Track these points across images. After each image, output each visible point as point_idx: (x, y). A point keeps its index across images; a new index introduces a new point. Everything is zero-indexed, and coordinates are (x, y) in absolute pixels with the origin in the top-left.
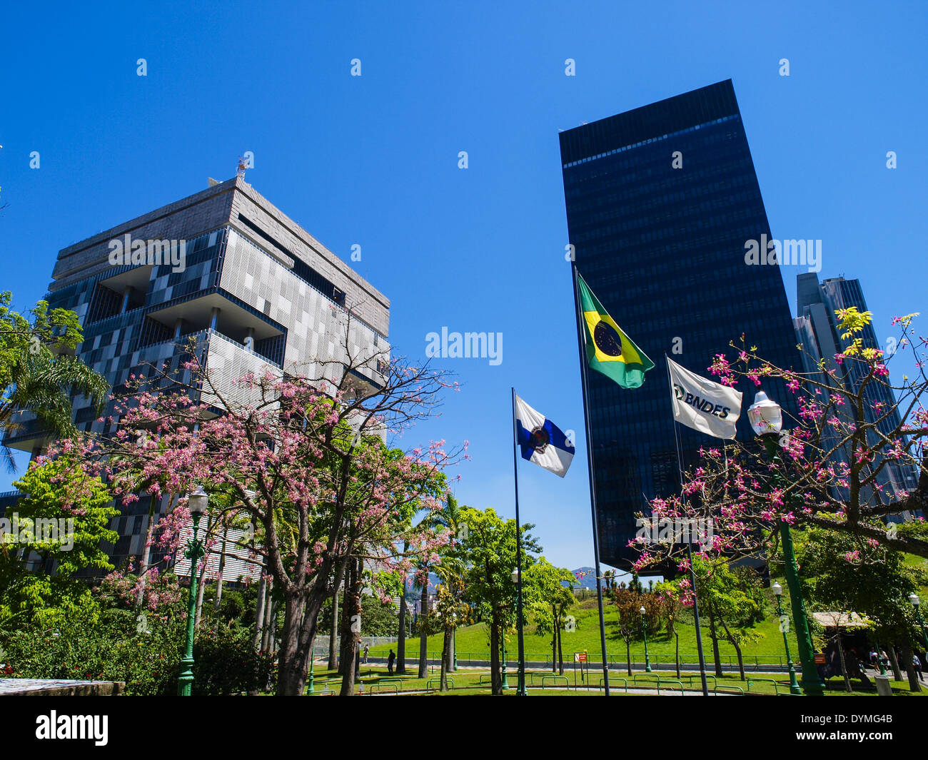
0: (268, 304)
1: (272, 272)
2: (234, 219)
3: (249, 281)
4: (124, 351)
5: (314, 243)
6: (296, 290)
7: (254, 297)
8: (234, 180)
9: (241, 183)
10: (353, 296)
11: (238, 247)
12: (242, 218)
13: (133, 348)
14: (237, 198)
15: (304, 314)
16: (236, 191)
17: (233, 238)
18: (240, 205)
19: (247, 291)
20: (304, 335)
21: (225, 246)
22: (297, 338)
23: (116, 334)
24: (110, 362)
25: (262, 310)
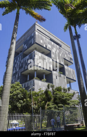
0: (46, 46)
1: (46, 40)
2: (36, 30)
3: (41, 41)
4: (20, 61)
5: (53, 35)
6: (51, 44)
7: (43, 44)
8: (35, 23)
9: (36, 23)
10: (63, 45)
11: (38, 35)
12: (38, 30)
13: (21, 59)
14: (36, 26)
15: (54, 48)
16: (36, 25)
17: (37, 33)
18: (37, 27)
19: (41, 43)
20: (55, 52)
21: (35, 35)
22: (53, 52)
23: (19, 58)
24: (18, 63)
25: (45, 47)
